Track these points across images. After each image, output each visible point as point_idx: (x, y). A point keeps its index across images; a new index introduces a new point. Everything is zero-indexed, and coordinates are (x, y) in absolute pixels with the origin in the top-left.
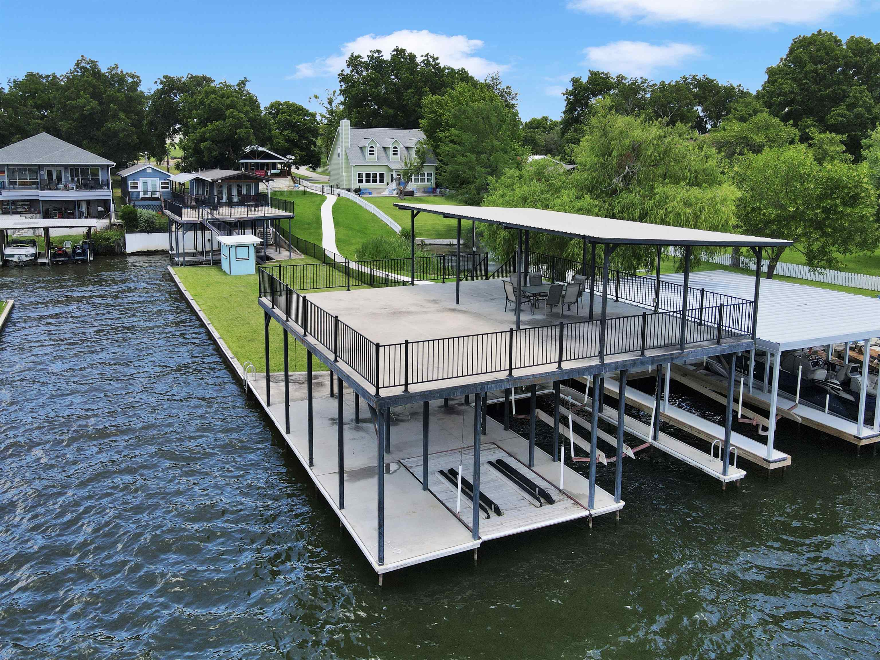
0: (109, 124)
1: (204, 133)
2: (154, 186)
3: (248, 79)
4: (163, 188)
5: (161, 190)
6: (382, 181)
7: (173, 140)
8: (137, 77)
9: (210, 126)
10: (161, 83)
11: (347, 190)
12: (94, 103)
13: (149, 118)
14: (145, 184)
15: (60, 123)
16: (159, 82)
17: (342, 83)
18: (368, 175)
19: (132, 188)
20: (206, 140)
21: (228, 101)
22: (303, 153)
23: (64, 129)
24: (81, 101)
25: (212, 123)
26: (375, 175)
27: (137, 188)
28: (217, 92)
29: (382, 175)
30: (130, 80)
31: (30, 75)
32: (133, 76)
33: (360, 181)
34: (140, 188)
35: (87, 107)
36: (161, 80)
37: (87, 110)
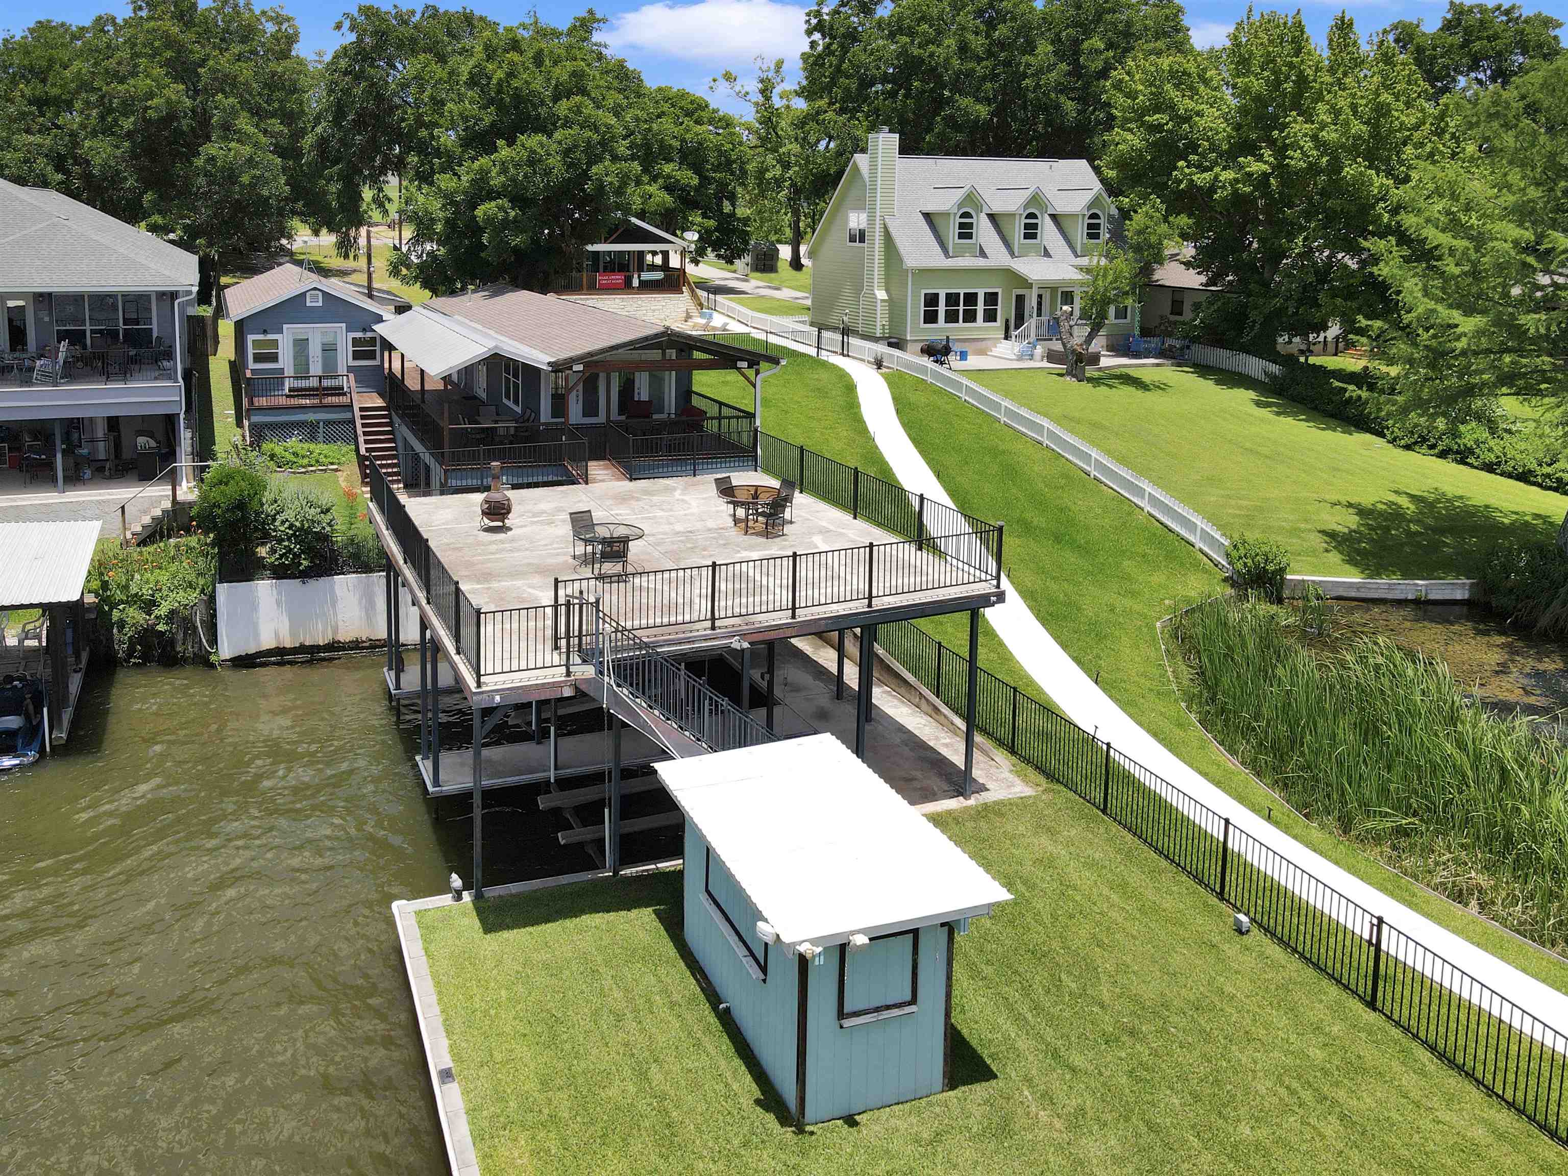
0: (212, 149)
1: (484, 175)
2: (329, 350)
3: (599, 16)
4: (357, 356)
5: (352, 363)
6: (990, 316)
7: (380, 190)
8: (288, 20)
9: (504, 152)
10: (352, 29)
11: (890, 345)
12: (175, 91)
13: (319, 129)
14: (301, 345)
15: (87, 144)
16: (347, 24)
17: (817, 36)
18: (952, 299)
19: (258, 358)
20: (491, 195)
21: (562, 73)
22: (712, 223)
23: (98, 160)
24: (142, 84)
25: (511, 142)
26: (971, 299)
27: (274, 358)
28: (524, 46)
29: (991, 299)
30: (270, 28)
31: (43, 27)
32: (278, 20)
33: (931, 317)
34: (286, 361)
35: (155, 101)
36: (353, 20)
37: (156, 109)
